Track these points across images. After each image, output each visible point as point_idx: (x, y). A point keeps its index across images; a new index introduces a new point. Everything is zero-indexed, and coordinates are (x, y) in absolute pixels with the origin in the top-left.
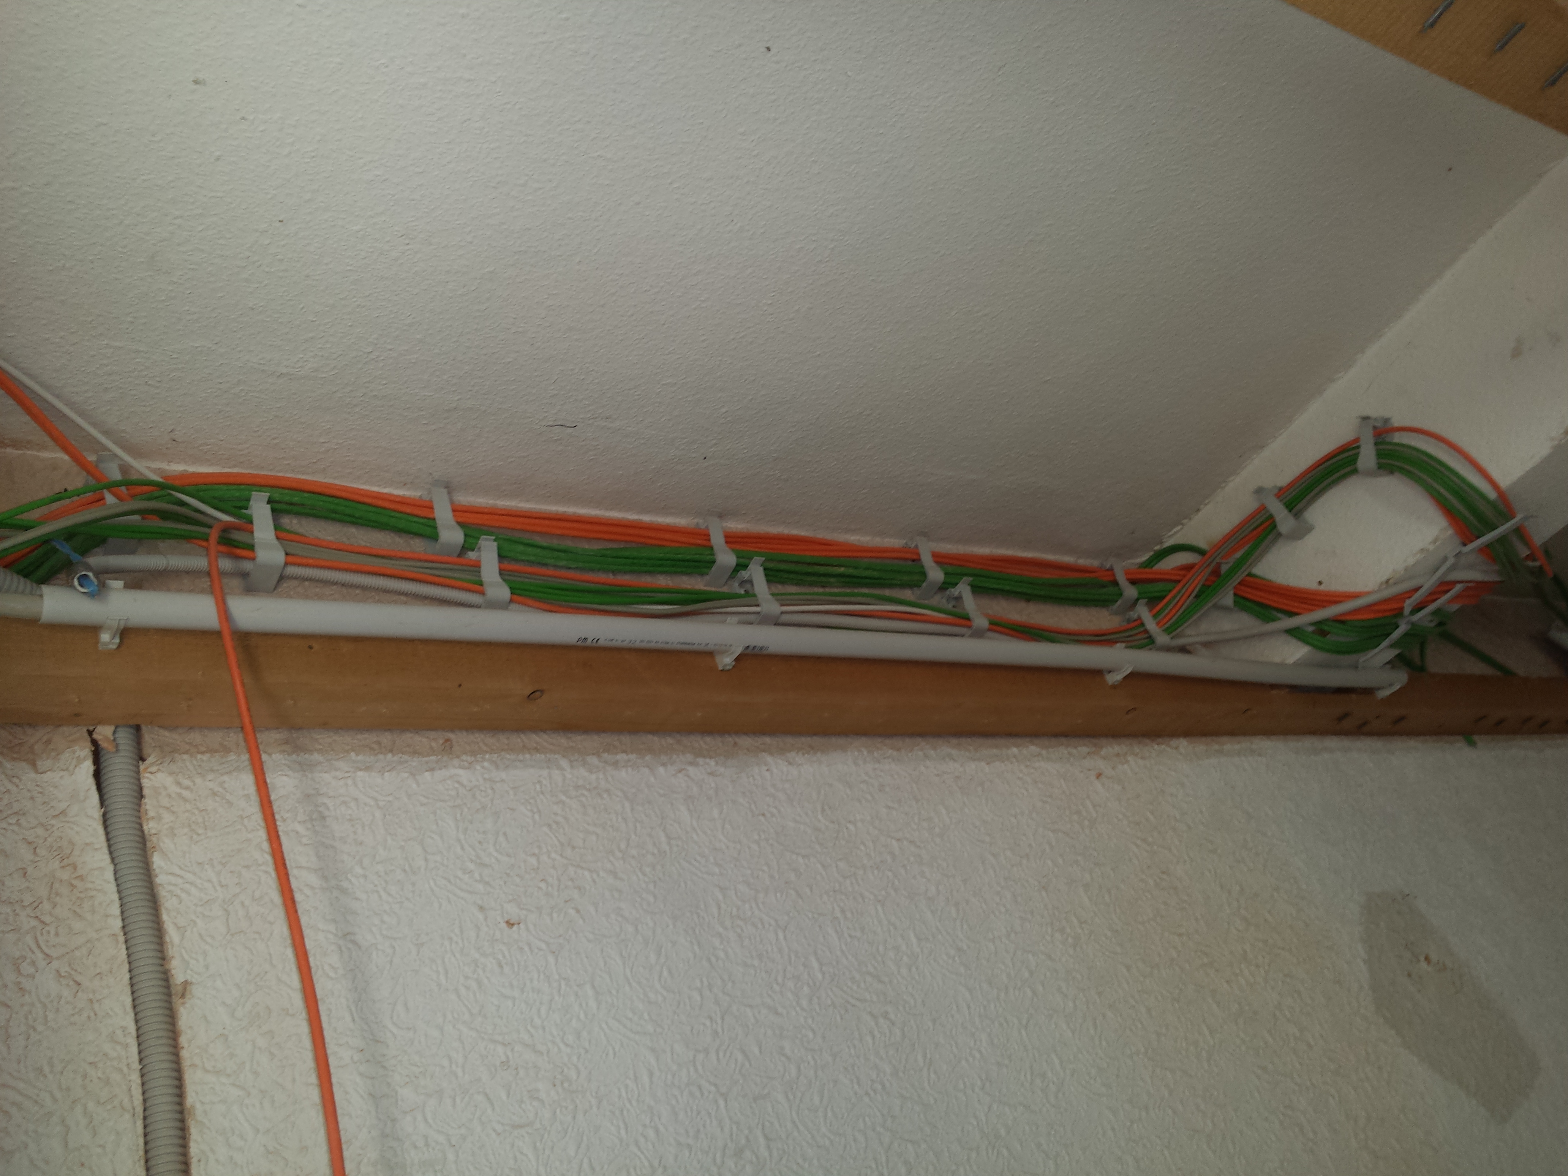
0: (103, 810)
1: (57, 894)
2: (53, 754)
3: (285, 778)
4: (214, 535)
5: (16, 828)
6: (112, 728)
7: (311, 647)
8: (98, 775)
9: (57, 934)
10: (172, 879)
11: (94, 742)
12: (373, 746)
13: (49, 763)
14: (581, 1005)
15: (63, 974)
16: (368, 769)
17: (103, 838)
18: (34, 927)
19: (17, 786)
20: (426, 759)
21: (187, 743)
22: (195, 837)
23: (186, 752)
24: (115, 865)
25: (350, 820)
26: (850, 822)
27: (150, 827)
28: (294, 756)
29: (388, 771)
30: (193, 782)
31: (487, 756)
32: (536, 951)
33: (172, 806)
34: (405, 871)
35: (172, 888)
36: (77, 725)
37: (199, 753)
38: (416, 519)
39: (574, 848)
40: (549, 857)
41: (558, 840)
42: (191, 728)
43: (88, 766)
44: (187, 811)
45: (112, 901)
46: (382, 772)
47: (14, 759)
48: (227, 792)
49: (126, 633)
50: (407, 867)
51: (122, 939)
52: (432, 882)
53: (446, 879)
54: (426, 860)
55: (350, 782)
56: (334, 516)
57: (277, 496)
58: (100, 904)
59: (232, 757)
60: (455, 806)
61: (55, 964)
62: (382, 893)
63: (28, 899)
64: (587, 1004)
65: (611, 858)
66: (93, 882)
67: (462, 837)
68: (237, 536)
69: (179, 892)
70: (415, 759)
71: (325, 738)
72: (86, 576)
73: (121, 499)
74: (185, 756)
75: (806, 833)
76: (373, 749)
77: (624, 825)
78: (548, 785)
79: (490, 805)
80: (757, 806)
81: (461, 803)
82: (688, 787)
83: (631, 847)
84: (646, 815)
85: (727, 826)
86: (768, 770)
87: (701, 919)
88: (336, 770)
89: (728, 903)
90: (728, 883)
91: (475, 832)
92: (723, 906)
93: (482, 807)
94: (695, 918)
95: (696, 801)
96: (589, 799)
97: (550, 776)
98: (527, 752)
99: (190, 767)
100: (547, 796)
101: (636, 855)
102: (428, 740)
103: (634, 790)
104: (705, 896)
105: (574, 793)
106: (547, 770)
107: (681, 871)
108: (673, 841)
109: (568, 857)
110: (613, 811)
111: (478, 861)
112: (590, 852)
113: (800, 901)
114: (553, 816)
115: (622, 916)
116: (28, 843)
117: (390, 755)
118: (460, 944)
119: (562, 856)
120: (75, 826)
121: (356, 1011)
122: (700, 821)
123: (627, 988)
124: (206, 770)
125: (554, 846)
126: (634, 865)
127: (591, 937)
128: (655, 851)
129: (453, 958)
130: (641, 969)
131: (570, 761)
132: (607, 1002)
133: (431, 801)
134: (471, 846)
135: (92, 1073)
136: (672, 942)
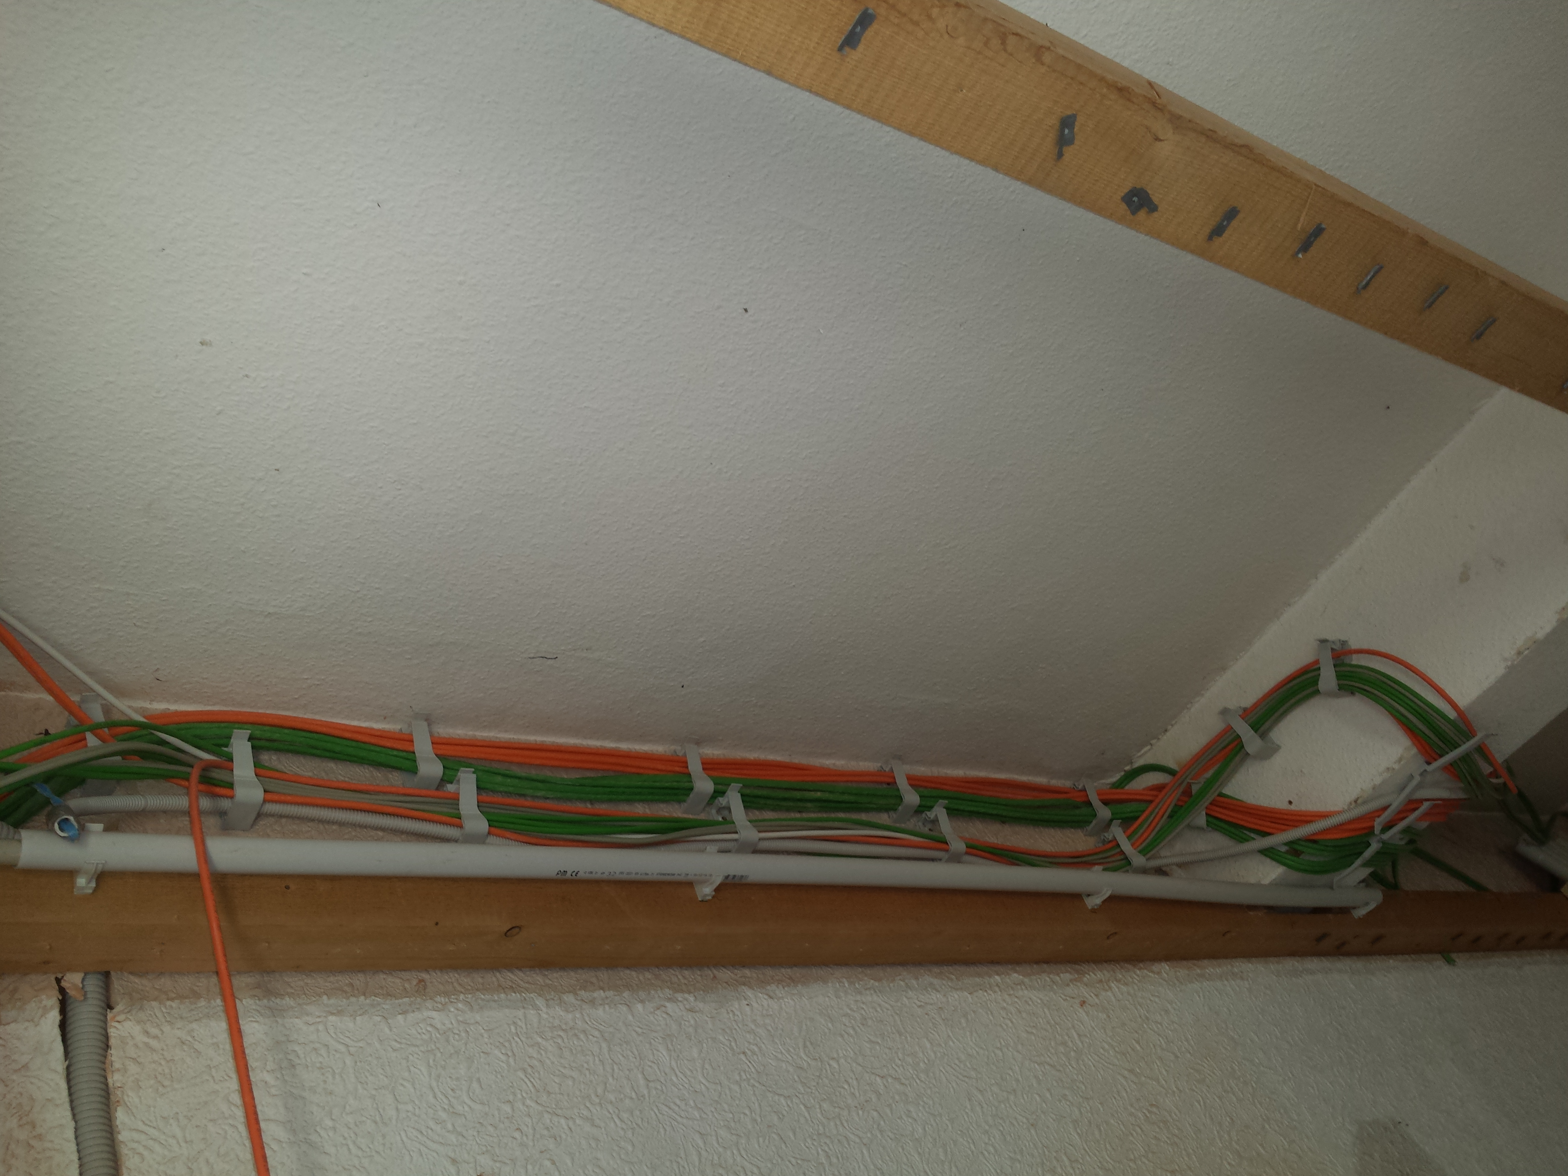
0: (67, 1062)
2: (19, 1004)
3: (255, 1025)
4: (195, 773)
6: (80, 976)
7: (287, 887)
8: (63, 1026)
10: (136, 1136)
11: (62, 991)
12: (346, 988)
13: (13, 1014)
16: (339, 1013)
17: (65, 1093)
20: (400, 1001)
21: (156, 989)
22: (161, 1089)
23: (155, 999)
24: (76, 1122)
25: (321, 1068)
26: (833, 1059)
27: (115, 1079)
28: (265, 1001)
29: (360, 1015)
30: (161, 1030)
31: (462, 997)
33: (139, 1056)
34: (376, 1122)
35: (135, 1145)
36: (45, 973)
37: (168, 999)
38: (395, 753)
39: (549, 1093)
40: (524, 1104)
41: (534, 1086)
42: (162, 974)
43: (54, 1016)
44: (154, 1062)
46: (353, 1016)
48: (195, 1040)
49: (103, 877)
50: (378, 1119)
52: (403, 1134)
53: (417, 1130)
54: (397, 1109)
55: (321, 1027)
56: (315, 751)
57: (258, 733)
59: (202, 1003)
60: (428, 1051)
62: (351, 1146)
65: (588, 1105)
67: (434, 1084)
68: (217, 774)
69: (141, 1150)
70: (388, 1002)
71: (296, 981)
72: (67, 819)
73: (103, 740)
74: (154, 1004)
75: (788, 1071)
76: (346, 992)
77: (601, 1068)
78: (524, 1027)
79: (463, 1049)
80: (738, 1043)
81: (434, 1048)
82: (666, 1025)
83: (608, 1092)
84: (623, 1056)
85: (707, 1066)
86: (748, 1005)
87: (681, 1169)
88: (307, 1015)
89: (708, 1150)
90: (708, 1128)
91: (448, 1079)
92: (703, 1153)
93: (456, 1052)
94: (675, 1166)
95: (675, 1040)
96: (566, 1040)
97: (525, 1017)
98: (502, 991)
99: (159, 1015)
100: (523, 1039)
101: (614, 1100)
102: (401, 981)
103: (611, 1029)
104: (684, 1142)
105: (550, 1035)
106: (523, 1010)
107: (660, 1116)
108: (651, 1084)
109: (544, 1104)
110: (590, 1053)
111: (451, 1110)
112: (566, 1098)
113: (783, 1146)
114: (528, 1060)
115: (599, 1167)
117: (362, 998)
119: (537, 1102)
120: (36, 1081)
122: (679, 1062)
124: (175, 1018)
125: (529, 1092)
126: (611, 1111)
128: (634, 1095)
131: (547, 1000)
133: (403, 1046)
134: (443, 1094)
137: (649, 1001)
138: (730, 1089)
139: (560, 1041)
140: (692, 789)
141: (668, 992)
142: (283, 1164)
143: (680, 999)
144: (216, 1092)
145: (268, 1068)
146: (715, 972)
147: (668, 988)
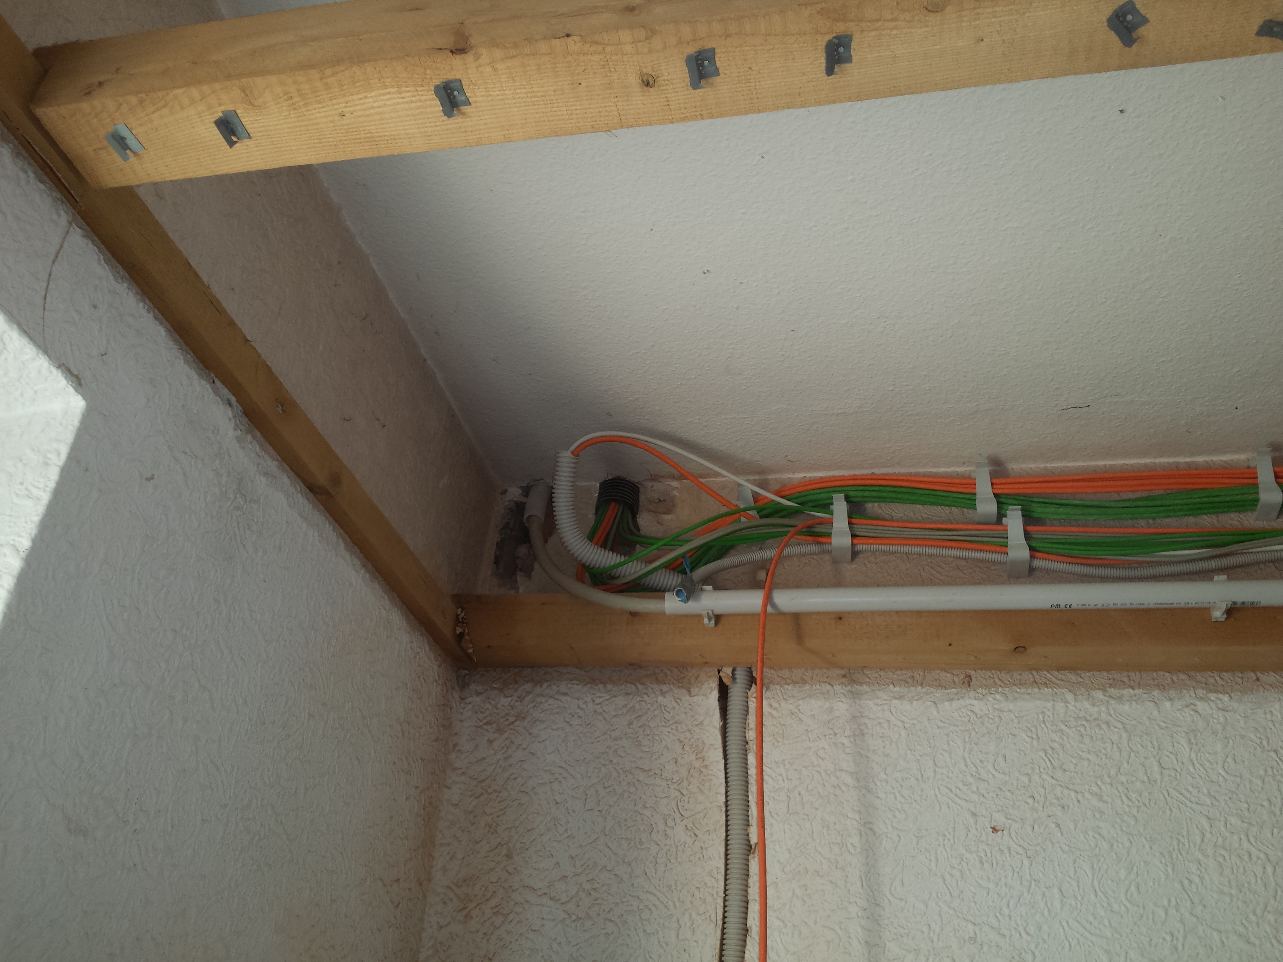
1: (692, 776)
2: (699, 684)
5: (675, 732)
6: (732, 668)
8: (721, 700)
9: (689, 802)
11: (720, 679)
12: (909, 680)
13: (697, 690)
14: (1046, 904)
15: (689, 828)
16: (901, 698)
17: (721, 742)
18: (676, 796)
19: (679, 705)
20: (949, 691)
21: (779, 677)
22: (776, 743)
23: (778, 684)
27: (751, 735)
28: (849, 687)
29: (917, 700)
30: (780, 704)
31: (1000, 689)
32: (1015, 854)
34: (917, 780)
36: (709, 669)
37: (786, 684)
38: (961, 496)
39: (1065, 770)
40: (1040, 777)
41: (1052, 764)
43: (715, 694)
44: (774, 725)
45: (722, 783)
46: (911, 701)
47: (679, 687)
48: (800, 712)
49: (719, 617)
50: (919, 777)
51: (724, 809)
52: (937, 790)
53: (949, 788)
54: (935, 772)
55: (886, 708)
57: (853, 493)
58: (715, 785)
59: (807, 687)
60: (965, 730)
61: (686, 822)
62: (897, 795)
63: (676, 778)
64: (1052, 904)
65: (1099, 783)
66: (712, 770)
67: (967, 755)
68: (820, 529)
70: (938, 691)
74: (778, 687)
76: (908, 683)
77: (1118, 754)
78: (1051, 716)
79: (995, 731)
80: (1271, 742)
81: (971, 728)
82: (1193, 721)
83: (1121, 774)
84: (1142, 746)
85: (1229, 760)
87: (1181, 845)
88: (878, 698)
89: (1214, 833)
90: (1218, 814)
91: (979, 752)
92: (1208, 835)
93: (988, 732)
94: (1175, 843)
95: (1199, 734)
96: (1088, 729)
97: (1054, 707)
98: (1036, 686)
99: (780, 694)
100: (1048, 726)
101: (1125, 781)
102: (952, 675)
103: (1134, 722)
104: (1190, 824)
105: (1074, 724)
106: (1052, 703)
107: (1169, 799)
108: (1164, 771)
109: (1058, 779)
110: (1109, 740)
111: (978, 776)
112: (1080, 775)
114: (1050, 743)
115: (1100, 834)
116: (681, 742)
117: (920, 687)
118: (952, 841)
119: (1052, 777)
120: (706, 732)
121: (866, 880)
122: (1199, 755)
123: (1092, 896)
124: (789, 696)
125: (1046, 768)
126: (1120, 790)
127: (1066, 848)
128: (1146, 779)
129: (944, 851)
130: (1109, 882)
131: (1075, 695)
132: (1071, 905)
133: (946, 725)
134: (973, 763)
135: (696, 893)
136: (1145, 862)
137: (1179, 699)
138: (1250, 782)
139: (1082, 729)
140: (1259, 500)
141: (1200, 692)
142: (848, 801)
143: (1213, 698)
144: (810, 748)
145: (846, 734)
146: (1259, 675)
147: (1203, 688)
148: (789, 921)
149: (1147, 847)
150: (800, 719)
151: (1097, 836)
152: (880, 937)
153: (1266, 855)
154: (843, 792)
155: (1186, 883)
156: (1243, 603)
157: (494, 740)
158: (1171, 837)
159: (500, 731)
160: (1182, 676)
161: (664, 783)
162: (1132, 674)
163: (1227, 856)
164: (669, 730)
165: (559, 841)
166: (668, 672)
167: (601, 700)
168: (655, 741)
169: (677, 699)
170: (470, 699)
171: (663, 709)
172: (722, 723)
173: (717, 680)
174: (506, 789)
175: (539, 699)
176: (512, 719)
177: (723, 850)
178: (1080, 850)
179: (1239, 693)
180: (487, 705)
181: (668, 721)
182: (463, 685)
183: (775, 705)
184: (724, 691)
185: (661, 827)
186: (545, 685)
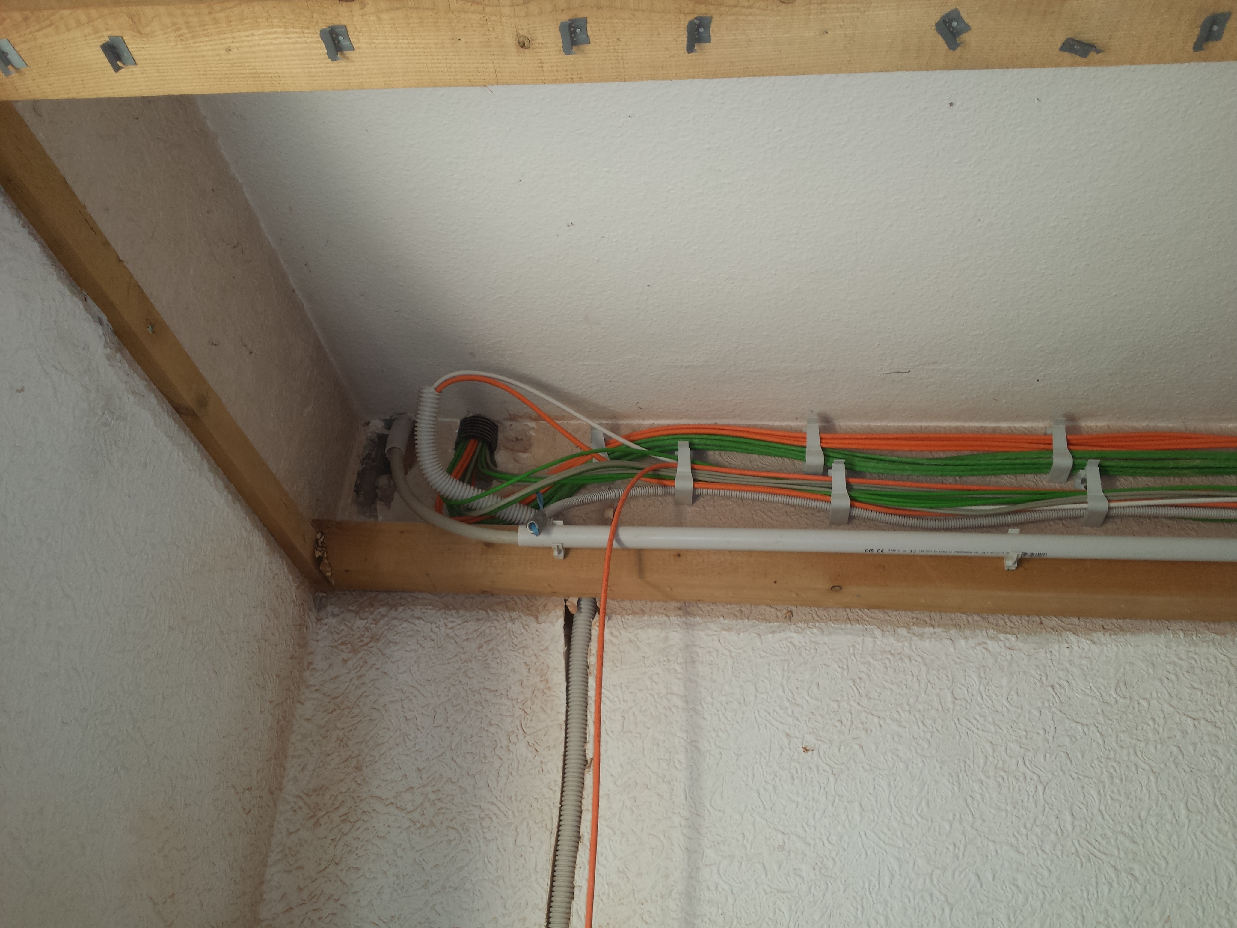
1: (536, 696)
2: (547, 613)
3: (675, 633)
5: (522, 656)
6: (576, 599)
8: (565, 627)
9: (532, 720)
11: (566, 608)
12: (737, 614)
13: (544, 617)
14: (847, 817)
15: (531, 744)
16: (729, 629)
17: (563, 665)
18: (521, 715)
19: (527, 631)
20: (772, 624)
21: (621, 607)
22: (615, 668)
23: (619, 614)
25: (711, 664)
27: (591, 660)
28: (684, 619)
29: (743, 632)
30: (619, 633)
31: (817, 624)
32: (822, 771)
34: (740, 703)
36: (556, 598)
38: (793, 448)
39: (870, 698)
40: (848, 704)
41: (859, 692)
43: (561, 622)
44: (613, 652)
46: (738, 632)
47: (528, 615)
48: (638, 640)
49: (568, 550)
50: (742, 701)
51: (564, 727)
52: (756, 713)
53: (767, 712)
54: (756, 697)
55: (716, 638)
57: (697, 441)
58: (556, 705)
59: (646, 617)
60: (785, 660)
61: (528, 738)
62: (721, 716)
63: (521, 698)
64: (852, 817)
65: (899, 710)
66: (555, 692)
67: (785, 682)
68: (665, 473)
70: (763, 624)
74: (619, 617)
75: (1093, 705)
76: (736, 616)
77: (917, 685)
78: (860, 649)
79: (811, 661)
80: (1049, 678)
81: (789, 658)
82: (984, 658)
83: (918, 703)
84: (938, 678)
85: (1013, 693)
86: (1068, 647)
87: (967, 766)
88: (709, 629)
89: (995, 756)
90: (1000, 740)
91: (796, 680)
92: (991, 758)
93: (805, 663)
94: (962, 765)
95: (988, 670)
96: (892, 662)
97: (863, 642)
98: (849, 622)
99: (621, 623)
100: (858, 658)
101: (921, 709)
102: (776, 610)
103: (933, 657)
104: (975, 748)
105: (880, 657)
106: (862, 637)
107: (959, 726)
108: (956, 701)
109: (864, 706)
110: (910, 673)
111: (793, 701)
112: (883, 703)
113: (1068, 763)
114: (858, 673)
115: (897, 756)
116: (527, 665)
117: (747, 620)
118: (767, 758)
119: (859, 704)
120: (550, 657)
121: (689, 792)
122: (987, 687)
123: (888, 811)
124: (629, 626)
125: (854, 696)
126: (917, 717)
127: (867, 767)
128: (940, 708)
129: (760, 768)
130: (903, 798)
131: (883, 631)
132: (869, 818)
133: (768, 655)
134: (790, 690)
135: (535, 804)
136: (936, 781)
137: (972, 638)
138: (1029, 713)
139: (887, 662)
140: (1052, 464)
141: (991, 632)
142: (677, 721)
143: (1002, 638)
144: (645, 673)
145: (679, 661)
146: (1043, 619)
147: (993, 629)
148: (619, 829)
149: (938, 769)
150: (638, 647)
151: (894, 757)
152: (700, 845)
153: (1039, 776)
154: (673, 713)
155: (969, 800)
156: (1032, 554)
157: (349, 659)
158: (959, 760)
159: (354, 651)
160: (977, 618)
161: (509, 703)
162: (933, 614)
163: (1006, 778)
164: (516, 654)
165: (407, 755)
166: (518, 600)
167: (454, 624)
168: (503, 664)
169: (525, 626)
170: (326, 621)
171: (511, 634)
172: (566, 649)
173: (564, 609)
174: (358, 706)
175: (395, 622)
176: (366, 640)
177: (561, 764)
178: (879, 769)
179: (1025, 635)
180: (343, 627)
181: (516, 645)
182: (320, 606)
183: (616, 633)
184: (569, 619)
185: (505, 742)
186: (400, 609)
